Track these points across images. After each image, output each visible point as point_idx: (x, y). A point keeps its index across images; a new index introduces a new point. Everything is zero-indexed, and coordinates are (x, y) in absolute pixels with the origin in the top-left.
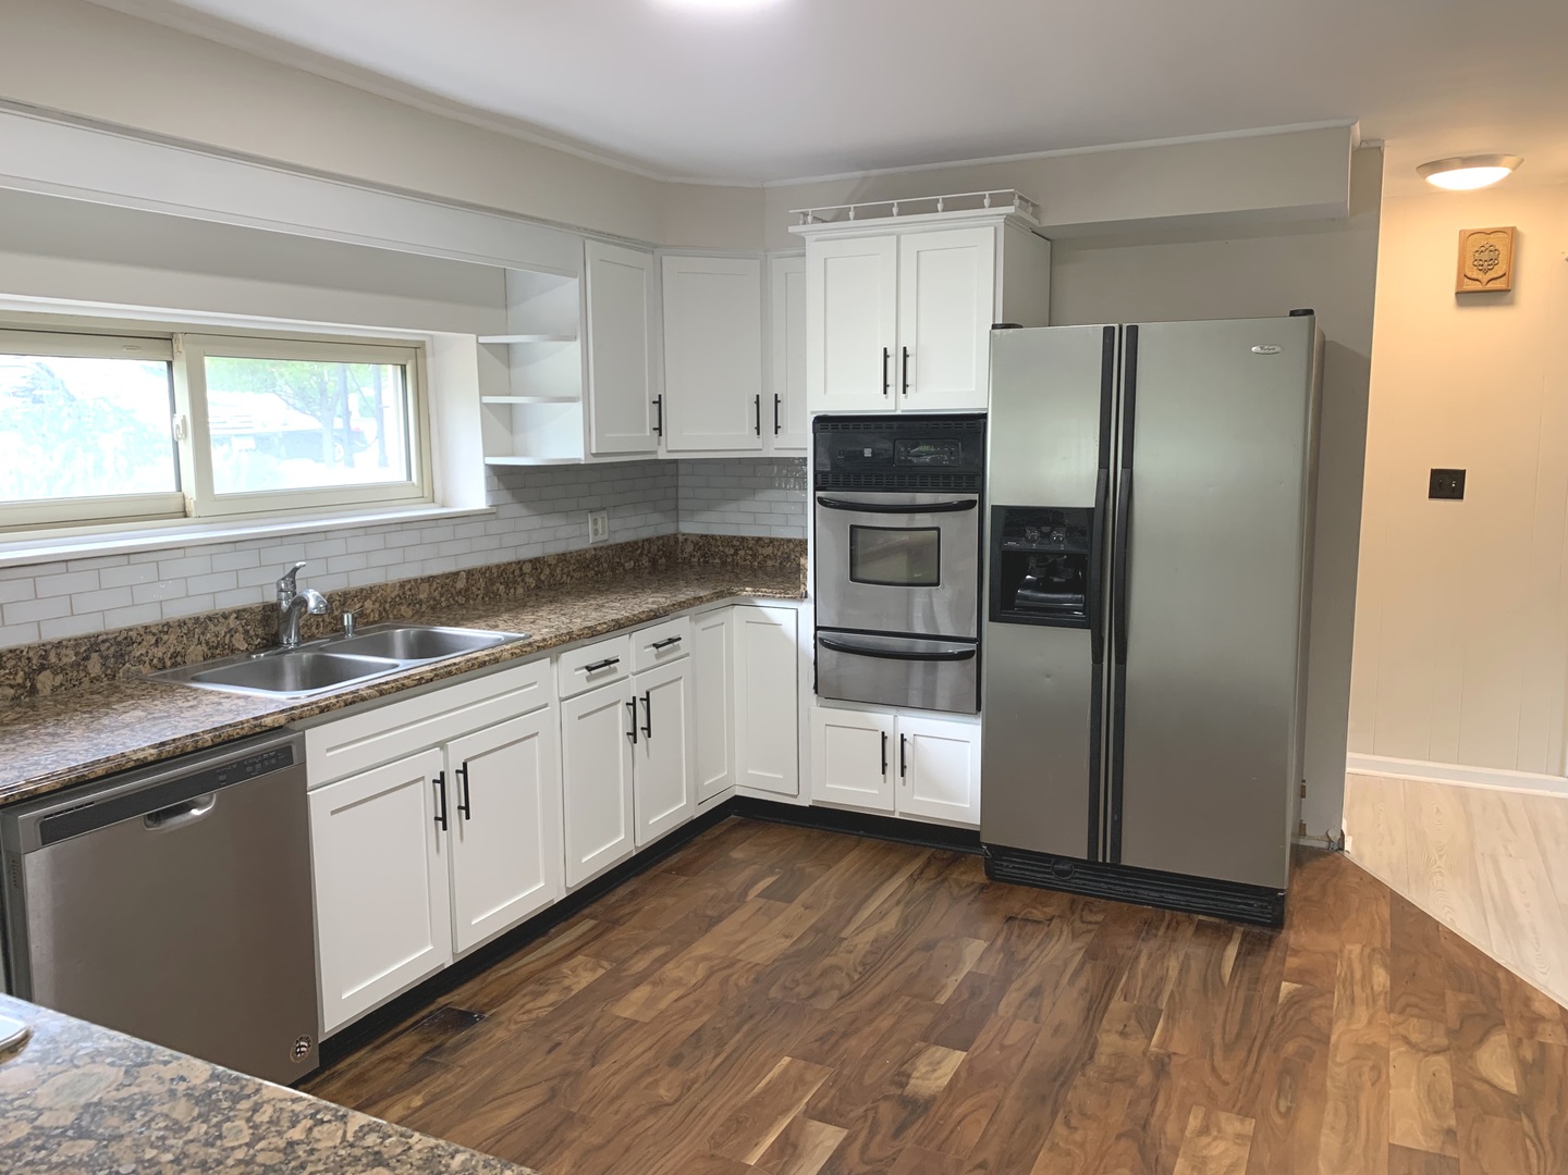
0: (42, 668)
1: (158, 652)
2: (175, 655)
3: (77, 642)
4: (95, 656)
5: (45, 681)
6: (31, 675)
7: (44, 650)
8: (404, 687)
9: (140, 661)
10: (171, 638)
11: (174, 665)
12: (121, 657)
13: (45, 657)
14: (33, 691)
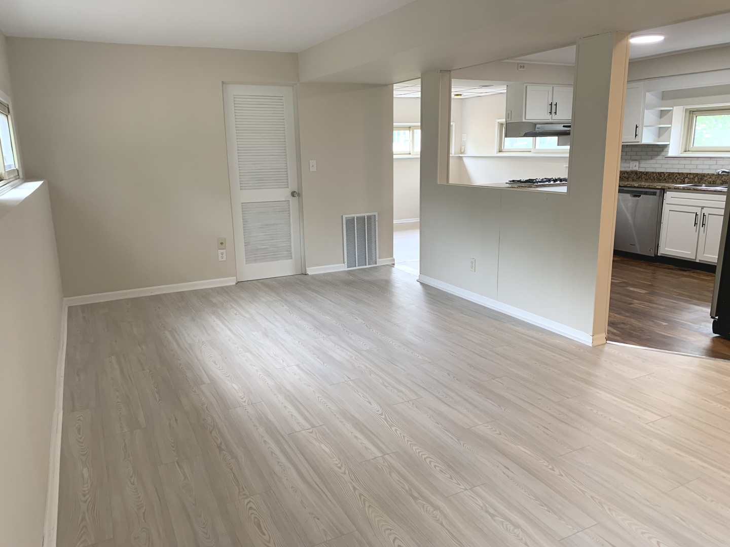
0: (686, 178)
1: (710, 180)
2: (714, 181)
3: (694, 174)
4: (696, 178)
5: (686, 180)
6: (684, 178)
7: (687, 174)
8: (690, 189)
9: (705, 181)
10: (714, 177)
11: (713, 183)
12: (702, 179)
13: (687, 175)
14: (684, 181)
